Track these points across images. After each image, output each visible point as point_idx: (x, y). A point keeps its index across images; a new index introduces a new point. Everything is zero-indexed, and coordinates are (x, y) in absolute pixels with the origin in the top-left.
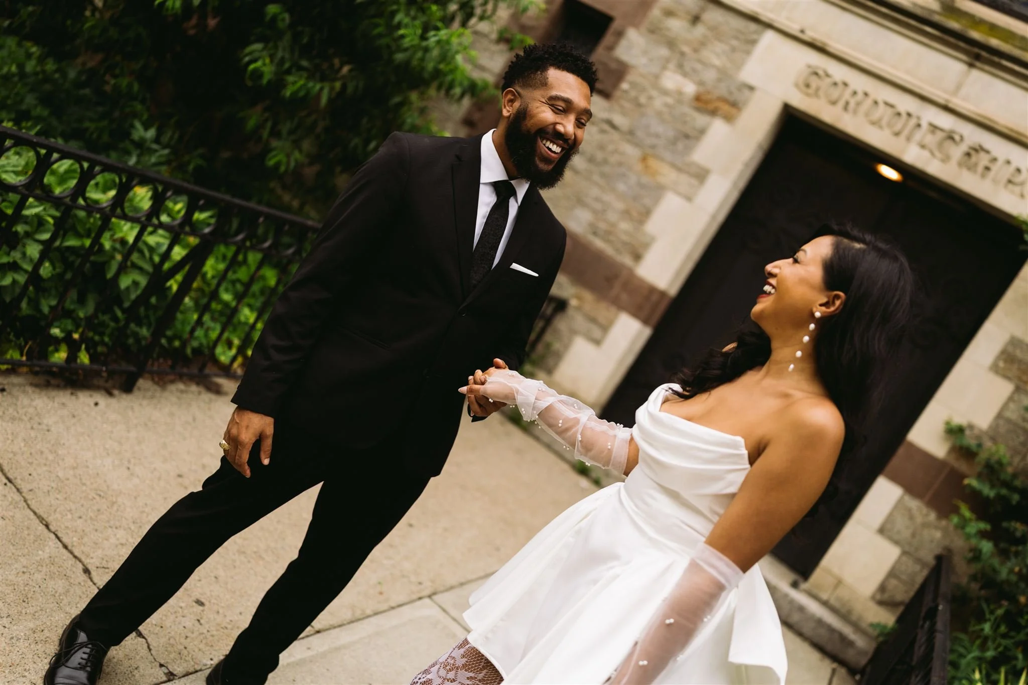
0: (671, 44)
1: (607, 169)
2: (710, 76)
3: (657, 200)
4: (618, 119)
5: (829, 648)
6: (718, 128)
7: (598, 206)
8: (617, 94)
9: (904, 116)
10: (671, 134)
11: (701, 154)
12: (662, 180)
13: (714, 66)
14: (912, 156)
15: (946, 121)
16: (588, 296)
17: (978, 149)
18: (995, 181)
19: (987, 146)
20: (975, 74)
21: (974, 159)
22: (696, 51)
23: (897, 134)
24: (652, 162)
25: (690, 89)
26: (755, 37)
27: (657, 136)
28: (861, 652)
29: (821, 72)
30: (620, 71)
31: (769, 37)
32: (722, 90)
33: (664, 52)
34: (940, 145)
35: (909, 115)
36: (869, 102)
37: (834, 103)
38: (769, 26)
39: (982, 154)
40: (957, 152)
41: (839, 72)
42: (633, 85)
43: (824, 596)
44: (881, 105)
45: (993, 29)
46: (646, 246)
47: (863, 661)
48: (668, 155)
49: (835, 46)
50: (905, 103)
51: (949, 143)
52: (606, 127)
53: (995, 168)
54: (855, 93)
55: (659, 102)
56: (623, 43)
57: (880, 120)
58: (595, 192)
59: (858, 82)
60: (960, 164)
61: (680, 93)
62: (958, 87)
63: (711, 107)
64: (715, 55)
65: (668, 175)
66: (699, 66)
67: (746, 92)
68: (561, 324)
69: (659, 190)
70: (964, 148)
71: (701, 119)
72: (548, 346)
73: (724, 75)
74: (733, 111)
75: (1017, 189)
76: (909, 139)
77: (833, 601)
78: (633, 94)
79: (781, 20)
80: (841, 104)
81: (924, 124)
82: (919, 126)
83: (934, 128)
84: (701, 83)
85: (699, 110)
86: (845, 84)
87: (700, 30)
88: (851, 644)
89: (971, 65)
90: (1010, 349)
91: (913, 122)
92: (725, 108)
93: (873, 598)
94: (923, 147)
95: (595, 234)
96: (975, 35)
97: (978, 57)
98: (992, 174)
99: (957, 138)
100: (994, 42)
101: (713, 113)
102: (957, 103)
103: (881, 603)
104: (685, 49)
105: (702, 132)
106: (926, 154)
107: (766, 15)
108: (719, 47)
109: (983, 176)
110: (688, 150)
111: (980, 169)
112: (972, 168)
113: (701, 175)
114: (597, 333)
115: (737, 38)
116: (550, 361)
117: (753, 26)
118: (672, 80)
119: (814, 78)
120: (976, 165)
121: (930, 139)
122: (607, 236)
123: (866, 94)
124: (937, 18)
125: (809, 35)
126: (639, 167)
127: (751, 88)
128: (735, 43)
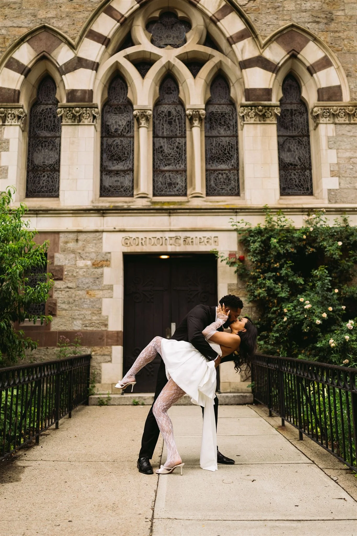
0: (73, 252)
1: (77, 303)
2: (93, 256)
3: (101, 303)
4: (70, 285)
5: (241, 403)
6: (106, 270)
7: (81, 317)
8: (64, 277)
9: (160, 239)
10: (92, 280)
11: (106, 281)
12: (98, 296)
13: (92, 252)
14: (170, 249)
15: (173, 234)
16: (97, 348)
17: (186, 238)
18: (197, 244)
19: (188, 236)
20: (172, 217)
21: (187, 241)
22: (83, 250)
23: (162, 245)
24: (91, 292)
25: (89, 263)
26: (100, 237)
27: (87, 283)
28: (250, 397)
29: (128, 238)
30: (61, 269)
31: (104, 234)
32: (100, 258)
33: (73, 255)
34: (175, 242)
35: (162, 238)
36: (148, 239)
37: (138, 245)
38: (103, 231)
39: (188, 239)
40: (181, 241)
41: (133, 235)
42: (68, 271)
43: (229, 391)
44: (152, 239)
45: (169, 203)
46: (107, 320)
47: (252, 399)
48: (95, 287)
49: (127, 228)
50: (159, 235)
51: (177, 240)
52: (68, 289)
53: (194, 240)
54: (142, 239)
55: (81, 272)
56: (56, 259)
57: (154, 243)
58: (77, 313)
59: (141, 235)
60: (185, 245)
61: (87, 266)
62: (170, 223)
63: (100, 265)
64: (91, 248)
65: (100, 294)
66: (87, 254)
67: (109, 255)
68: (93, 363)
69: (100, 299)
70: (182, 240)
71: (99, 271)
72: (93, 374)
73: (97, 253)
74: (108, 262)
75: (203, 243)
76: (166, 245)
77: (232, 390)
78: (70, 274)
79: (106, 228)
80: (140, 244)
81: (167, 238)
82: (166, 239)
83: (171, 238)
84: (91, 259)
85: (96, 268)
86: (138, 238)
87: (80, 243)
88: (246, 396)
89: (170, 216)
90: (229, 288)
91: (164, 239)
92: (105, 263)
93: (241, 381)
94: (171, 245)
95: (86, 326)
96: (165, 207)
97: (170, 213)
98: (194, 243)
99: (179, 237)
100: (172, 207)
101: (102, 266)
102: (172, 228)
103: (244, 381)
104: (80, 251)
105: (102, 274)
106: (173, 246)
107: (100, 229)
108: (90, 245)
109: (193, 245)
110: (101, 282)
111: (190, 243)
112: (188, 244)
113: (111, 288)
114: (108, 358)
115: (94, 240)
116: (98, 378)
117: (98, 234)
118: (81, 263)
119: (126, 240)
120: (188, 242)
121: (172, 241)
122: (91, 325)
123: (146, 238)
124: (152, 207)
125: (117, 229)
126: (87, 296)
127: (109, 253)
128: (95, 241)
